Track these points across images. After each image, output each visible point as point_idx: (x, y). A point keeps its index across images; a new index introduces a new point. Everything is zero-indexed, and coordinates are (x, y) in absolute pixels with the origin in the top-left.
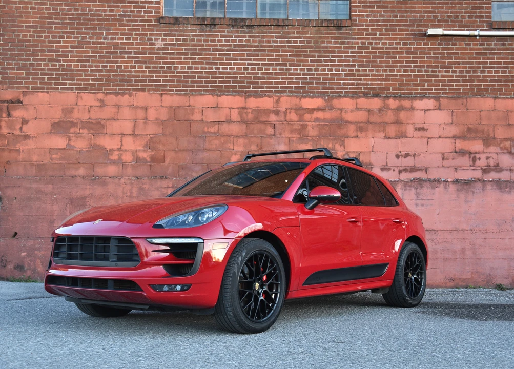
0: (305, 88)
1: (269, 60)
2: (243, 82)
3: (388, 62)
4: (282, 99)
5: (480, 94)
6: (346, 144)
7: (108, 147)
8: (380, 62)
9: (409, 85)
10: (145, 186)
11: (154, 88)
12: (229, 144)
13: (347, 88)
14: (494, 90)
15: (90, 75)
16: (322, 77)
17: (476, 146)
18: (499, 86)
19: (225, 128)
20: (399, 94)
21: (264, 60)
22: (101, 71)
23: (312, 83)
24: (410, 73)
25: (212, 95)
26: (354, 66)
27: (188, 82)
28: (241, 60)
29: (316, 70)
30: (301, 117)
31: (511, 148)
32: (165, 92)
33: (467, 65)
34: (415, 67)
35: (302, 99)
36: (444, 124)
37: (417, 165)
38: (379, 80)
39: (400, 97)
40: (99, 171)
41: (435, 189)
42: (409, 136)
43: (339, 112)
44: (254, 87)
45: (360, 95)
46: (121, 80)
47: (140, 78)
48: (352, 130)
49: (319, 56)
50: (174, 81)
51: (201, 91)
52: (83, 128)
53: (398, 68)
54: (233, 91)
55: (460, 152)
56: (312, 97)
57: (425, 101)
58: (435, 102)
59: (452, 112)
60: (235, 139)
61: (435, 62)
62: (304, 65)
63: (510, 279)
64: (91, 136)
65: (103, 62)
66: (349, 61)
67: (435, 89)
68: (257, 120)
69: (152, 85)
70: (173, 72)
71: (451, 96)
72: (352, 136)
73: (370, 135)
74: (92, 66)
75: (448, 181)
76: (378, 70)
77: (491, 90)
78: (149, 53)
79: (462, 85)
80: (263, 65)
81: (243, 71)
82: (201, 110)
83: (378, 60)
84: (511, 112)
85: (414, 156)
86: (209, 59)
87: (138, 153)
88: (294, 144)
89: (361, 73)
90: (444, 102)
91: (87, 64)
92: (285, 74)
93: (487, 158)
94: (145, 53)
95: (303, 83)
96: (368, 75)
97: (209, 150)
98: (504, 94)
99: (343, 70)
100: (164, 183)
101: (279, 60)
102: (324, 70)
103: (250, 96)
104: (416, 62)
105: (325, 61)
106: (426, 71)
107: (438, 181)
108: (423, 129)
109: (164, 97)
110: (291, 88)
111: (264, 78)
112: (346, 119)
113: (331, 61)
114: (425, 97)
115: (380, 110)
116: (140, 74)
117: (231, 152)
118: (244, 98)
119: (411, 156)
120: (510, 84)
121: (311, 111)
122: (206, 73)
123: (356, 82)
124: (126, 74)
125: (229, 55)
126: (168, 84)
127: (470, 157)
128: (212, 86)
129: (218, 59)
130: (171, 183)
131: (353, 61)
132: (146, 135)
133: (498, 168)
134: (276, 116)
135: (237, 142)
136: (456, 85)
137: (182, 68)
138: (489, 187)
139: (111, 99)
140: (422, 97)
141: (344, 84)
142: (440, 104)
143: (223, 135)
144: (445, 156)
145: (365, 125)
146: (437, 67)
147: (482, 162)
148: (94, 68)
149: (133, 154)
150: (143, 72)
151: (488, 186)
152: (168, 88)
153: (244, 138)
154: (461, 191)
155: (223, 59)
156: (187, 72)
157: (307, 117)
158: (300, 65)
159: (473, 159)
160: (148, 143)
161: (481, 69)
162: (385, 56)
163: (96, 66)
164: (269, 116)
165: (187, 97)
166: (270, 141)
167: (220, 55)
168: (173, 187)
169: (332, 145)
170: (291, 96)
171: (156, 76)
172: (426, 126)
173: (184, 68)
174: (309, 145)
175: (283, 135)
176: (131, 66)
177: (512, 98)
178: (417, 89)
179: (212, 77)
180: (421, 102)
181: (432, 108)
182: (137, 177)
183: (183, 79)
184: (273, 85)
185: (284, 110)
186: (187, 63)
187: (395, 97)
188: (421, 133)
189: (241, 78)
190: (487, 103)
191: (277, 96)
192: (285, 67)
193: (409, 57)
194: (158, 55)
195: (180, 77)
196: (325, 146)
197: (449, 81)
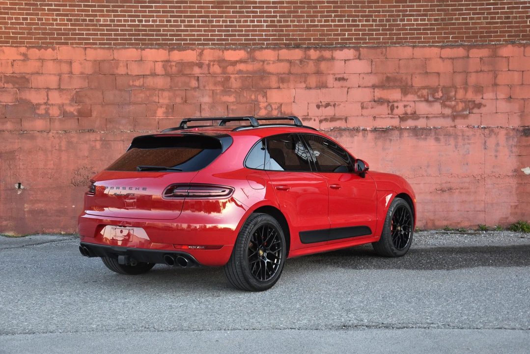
0: (227, 40)
1: (191, 12)
3: (309, 12)
4: (205, 52)
5: (399, 43)
6: (268, 95)
7: (35, 101)
8: (301, 12)
9: (330, 35)
10: (73, 139)
11: (77, 41)
12: (155, 98)
13: (269, 40)
14: (413, 38)
15: (10, 28)
16: (244, 29)
17: (395, 95)
18: (418, 34)
19: (150, 81)
20: (320, 45)
21: (187, 12)
22: (22, 24)
23: (235, 35)
24: (330, 23)
25: (136, 48)
26: (276, 17)
27: (111, 35)
28: (163, 12)
29: (238, 21)
30: (224, 69)
31: (428, 96)
32: (89, 46)
33: (387, 14)
34: (335, 16)
35: (225, 52)
36: (364, 73)
37: (337, 115)
38: (300, 31)
39: (321, 48)
40: (27, 125)
41: (354, 137)
42: (329, 86)
43: (261, 63)
44: (177, 40)
45: (282, 46)
46: (43, 34)
47: (63, 32)
48: (273, 81)
49: (240, 8)
50: (97, 35)
51: (124, 44)
52: (7, 82)
53: (319, 18)
54: (157, 44)
55: (378, 101)
56: (235, 49)
57: (346, 51)
58: (354, 51)
59: (372, 61)
60: (160, 92)
61: (355, 11)
62: (226, 17)
63: (424, 221)
64: (16, 91)
65: (23, 14)
66: (270, 12)
67: (356, 39)
68: (181, 73)
69: (75, 39)
70: (96, 25)
71: (371, 45)
72: (274, 87)
73: (292, 85)
74: (12, 19)
75: (366, 130)
76: (299, 20)
77: (411, 38)
78: (70, 6)
79: (381, 35)
80: (185, 17)
81: (165, 23)
82: (125, 64)
83: (299, 11)
84: (429, 60)
85: (334, 105)
86: (131, 11)
87: (65, 107)
88: (218, 96)
89: (282, 24)
90: (363, 51)
91: (6, 16)
92: (208, 26)
93: (405, 106)
94: (66, 5)
95: (225, 35)
96: (289, 26)
97: (134, 104)
98: (423, 42)
99: (265, 21)
100: (92, 136)
101: (201, 12)
102: (246, 21)
103: (173, 49)
104: (337, 12)
105: (247, 12)
106: (347, 21)
107: (357, 130)
108: (343, 79)
109: (88, 50)
110: (214, 40)
111: (187, 31)
112: (268, 71)
113: (253, 12)
114: (345, 47)
115: (301, 61)
116: (63, 27)
117: (157, 105)
118: (167, 51)
119: (331, 106)
120: (429, 32)
121: (234, 63)
122: (129, 26)
123: (277, 33)
124: (48, 27)
125: (151, 7)
126: (91, 37)
127: (388, 106)
128: (135, 40)
129: (140, 12)
130: (99, 136)
131: (274, 12)
132: (72, 89)
133: (415, 116)
134: (200, 69)
135: (162, 95)
136: (376, 34)
137: (105, 21)
138: (406, 134)
139: (34, 53)
141: (266, 35)
142: (360, 54)
143: (148, 89)
144: (365, 105)
145: (286, 76)
146: (358, 16)
147: (400, 111)
148: (14, 21)
149: (60, 108)
150: (66, 25)
151: (404, 134)
152: (91, 41)
153: (169, 91)
154: (378, 139)
155: (145, 12)
156: (110, 26)
157: (230, 69)
158: (222, 17)
159: (391, 107)
160: (75, 97)
161: (401, 17)
162: (306, 6)
163: (16, 19)
164: (193, 69)
165: (111, 51)
166: (194, 93)
167: (142, 7)
168: (101, 140)
169: (255, 96)
170: (214, 49)
171: (79, 30)
172: (346, 76)
173: (107, 21)
174: (233, 97)
175: (207, 88)
176: (52, 18)
177: (430, 46)
178: (338, 39)
179: (136, 30)
180: (341, 52)
181: (352, 58)
182: (65, 131)
183: (106, 32)
184: (196, 37)
185: (207, 62)
186: (109, 16)
187: (316, 48)
188: (341, 83)
189: (164, 31)
190: (406, 52)
191: (200, 49)
192: (207, 19)
193: (330, 7)
194: (79, 7)
195: (103, 30)
196: (248, 97)
197: (369, 30)
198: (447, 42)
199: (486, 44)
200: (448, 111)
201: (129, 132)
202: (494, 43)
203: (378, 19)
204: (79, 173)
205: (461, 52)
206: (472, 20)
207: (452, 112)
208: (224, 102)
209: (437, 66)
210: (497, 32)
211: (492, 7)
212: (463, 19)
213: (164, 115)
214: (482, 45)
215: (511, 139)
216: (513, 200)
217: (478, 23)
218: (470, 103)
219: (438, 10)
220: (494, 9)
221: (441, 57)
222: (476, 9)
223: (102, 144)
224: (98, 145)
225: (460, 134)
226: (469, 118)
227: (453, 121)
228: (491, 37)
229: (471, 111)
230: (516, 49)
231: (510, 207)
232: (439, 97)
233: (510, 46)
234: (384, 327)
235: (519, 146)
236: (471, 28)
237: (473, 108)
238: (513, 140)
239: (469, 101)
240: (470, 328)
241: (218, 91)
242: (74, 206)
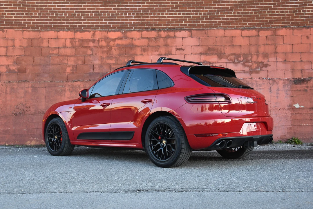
0: (110, 26)
1: (88, 9)
2: (73, 23)
3: (160, 9)
4: (96, 33)
5: (216, 27)
8: (156, 9)
9: (173, 22)
10: (14, 87)
11: (18, 27)
12: (65, 61)
13: (136, 25)
14: (224, 24)
16: (120, 19)
17: (214, 59)
18: (227, 22)
19: (62, 51)
20: (167, 28)
21: (85, 9)
23: (115, 23)
24: (173, 15)
25: (54, 31)
26: (140, 11)
27: (39, 23)
28: (71, 9)
29: (116, 15)
30: (108, 43)
31: (234, 60)
32: (25, 30)
33: (208, 10)
34: (176, 11)
35: (109, 33)
36: (194, 46)
38: (155, 20)
39: (168, 30)
42: (173, 54)
43: (131, 40)
44: (79, 26)
45: (143, 29)
47: (9, 21)
48: (138, 51)
49: (118, 6)
50: (30, 23)
51: (47, 28)
53: (166, 13)
54: (67, 28)
55: (204, 63)
56: (115, 31)
57: (183, 32)
58: (188, 32)
59: (199, 38)
60: (69, 57)
61: (188, 8)
62: (109, 12)
66: (136, 9)
67: (189, 25)
68: (81, 46)
69: (17, 25)
70: (30, 17)
71: (198, 28)
72: (139, 54)
73: (150, 53)
76: (154, 14)
77: (223, 24)
78: (14, 5)
79: (205, 22)
80: (84, 12)
81: (72, 16)
82: (47, 40)
83: (154, 8)
84: (235, 38)
86: (51, 9)
87: (9, 67)
88: (104, 60)
89: (144, 16)
90: (194, 32)
92: (98, 17)
94: (11, 5)
95: (109, 23)
96: (148, 17)
97: (53, 65)
98: (231, 27)
99: (133, 14)
100: (26, 85)
101: (94, 9)
102: (122, 14)
103: (77, 31)
104: (177, 8)
105: (122, 9)
106: (183, 14)
108: (182, 49)
109: (25, 32)
110: (102, 26)
111: (85, 20)
112: (135, 44)
113: (126, 9)
114: (183, 30)
115: (155, 38)
116: (9, 18)
117: (67, 65)
118: (73, 33)
120: (234, 20)
121: (114, 40)
122: (50, 17)
123: (141, 21)
125: (64, 6)
126: (27, 24)
128: (54, 26)
129: (57, 9)
130: (30, 85)
131: (139, 9)
132: (14, 56)
134: (93, 43)
135: (70, 59)
136: (202, 22)
137: (35, 14)
140: (181, 30)
141: (134, 23)
142: (192, 34)
143: (61, 55)
145: (146, 47)
146: (190, 11)
149: (6, 67)
150: (11, 17)
152: (27, 27)
153: (74, 57)
155: (60, 9)
156: (38, 17)
157: (112, 43)
158: (107, 12)
160: (16, 61)
161: (217, 12)
162: (158, 5)
164: (88, 43)
165: (39, 32)
166: (90, 58)
167: (58, 6)
168: (32, 87)
169: (127, 60)
170: (102, 31)
171: (19, 20)
172: (183, 47)
173: (36, 14)
174: (113, 60)
175: (98, 55)
176: (3, 13)
177: (235, 29)
178: (178, 25)
179: (54, 20)
180: (180, 33)
181: (187, 36)
182: (10, 81)
183: (36, 21)
184: (91, 24)
185: (98, 39)
186: (38, 12)
187: (165, 30)
188: (180, 52)
189: (71, 20)
190: (220, 32)
191: (93, 31)
192: (98, 13)
193: (173, 6)
194: (20, 6)
195: (34, 20)
196: (123, 60)
197: (197, 19)
198: (245, 26)
199: (269, 28)
200: (247, 69)
201: (49, 82)
202: (274, 27)
203: (203, 13)
204: (17, 107)
205: (254, 32)
206: (260, 13)
207: (250, 70)
208: (108, 64)
209: (239, 41)
210: (276, 21)
211: (272, 5)
212: (255, 13)
213: (71, 72)
214: (267, 28)
215: (286, 86)
216: (289, 124)
217: (264, 15)
218: (260, 64)
219: (239, 7)
220: (274, 6)
221: (242, 36)
222: (263, 7)
223: (32, 89)
224: (30, 90)
225: (255, 83)
226: (260, 73)
227: (250, 75)
228: (272, 23)
229: (261, 69)
230: (288, 31)
231: (287, 129)
232: (241, 60)
233: (284, 29)
234: (169, 191)
235: (292, 90)
236: (260, 18)
237: (262, 67)
238: (287, 87)
239: (260, 63)
240: (234, 191)
241: (104, 57)
242: (14, 128)
